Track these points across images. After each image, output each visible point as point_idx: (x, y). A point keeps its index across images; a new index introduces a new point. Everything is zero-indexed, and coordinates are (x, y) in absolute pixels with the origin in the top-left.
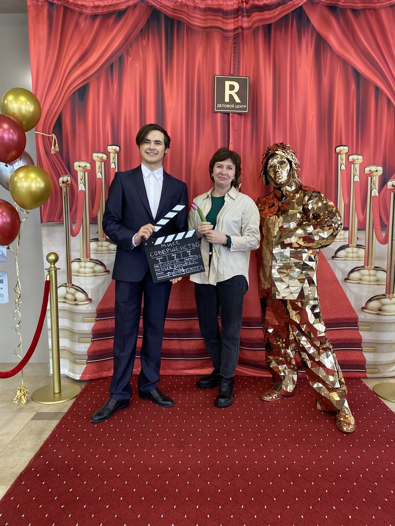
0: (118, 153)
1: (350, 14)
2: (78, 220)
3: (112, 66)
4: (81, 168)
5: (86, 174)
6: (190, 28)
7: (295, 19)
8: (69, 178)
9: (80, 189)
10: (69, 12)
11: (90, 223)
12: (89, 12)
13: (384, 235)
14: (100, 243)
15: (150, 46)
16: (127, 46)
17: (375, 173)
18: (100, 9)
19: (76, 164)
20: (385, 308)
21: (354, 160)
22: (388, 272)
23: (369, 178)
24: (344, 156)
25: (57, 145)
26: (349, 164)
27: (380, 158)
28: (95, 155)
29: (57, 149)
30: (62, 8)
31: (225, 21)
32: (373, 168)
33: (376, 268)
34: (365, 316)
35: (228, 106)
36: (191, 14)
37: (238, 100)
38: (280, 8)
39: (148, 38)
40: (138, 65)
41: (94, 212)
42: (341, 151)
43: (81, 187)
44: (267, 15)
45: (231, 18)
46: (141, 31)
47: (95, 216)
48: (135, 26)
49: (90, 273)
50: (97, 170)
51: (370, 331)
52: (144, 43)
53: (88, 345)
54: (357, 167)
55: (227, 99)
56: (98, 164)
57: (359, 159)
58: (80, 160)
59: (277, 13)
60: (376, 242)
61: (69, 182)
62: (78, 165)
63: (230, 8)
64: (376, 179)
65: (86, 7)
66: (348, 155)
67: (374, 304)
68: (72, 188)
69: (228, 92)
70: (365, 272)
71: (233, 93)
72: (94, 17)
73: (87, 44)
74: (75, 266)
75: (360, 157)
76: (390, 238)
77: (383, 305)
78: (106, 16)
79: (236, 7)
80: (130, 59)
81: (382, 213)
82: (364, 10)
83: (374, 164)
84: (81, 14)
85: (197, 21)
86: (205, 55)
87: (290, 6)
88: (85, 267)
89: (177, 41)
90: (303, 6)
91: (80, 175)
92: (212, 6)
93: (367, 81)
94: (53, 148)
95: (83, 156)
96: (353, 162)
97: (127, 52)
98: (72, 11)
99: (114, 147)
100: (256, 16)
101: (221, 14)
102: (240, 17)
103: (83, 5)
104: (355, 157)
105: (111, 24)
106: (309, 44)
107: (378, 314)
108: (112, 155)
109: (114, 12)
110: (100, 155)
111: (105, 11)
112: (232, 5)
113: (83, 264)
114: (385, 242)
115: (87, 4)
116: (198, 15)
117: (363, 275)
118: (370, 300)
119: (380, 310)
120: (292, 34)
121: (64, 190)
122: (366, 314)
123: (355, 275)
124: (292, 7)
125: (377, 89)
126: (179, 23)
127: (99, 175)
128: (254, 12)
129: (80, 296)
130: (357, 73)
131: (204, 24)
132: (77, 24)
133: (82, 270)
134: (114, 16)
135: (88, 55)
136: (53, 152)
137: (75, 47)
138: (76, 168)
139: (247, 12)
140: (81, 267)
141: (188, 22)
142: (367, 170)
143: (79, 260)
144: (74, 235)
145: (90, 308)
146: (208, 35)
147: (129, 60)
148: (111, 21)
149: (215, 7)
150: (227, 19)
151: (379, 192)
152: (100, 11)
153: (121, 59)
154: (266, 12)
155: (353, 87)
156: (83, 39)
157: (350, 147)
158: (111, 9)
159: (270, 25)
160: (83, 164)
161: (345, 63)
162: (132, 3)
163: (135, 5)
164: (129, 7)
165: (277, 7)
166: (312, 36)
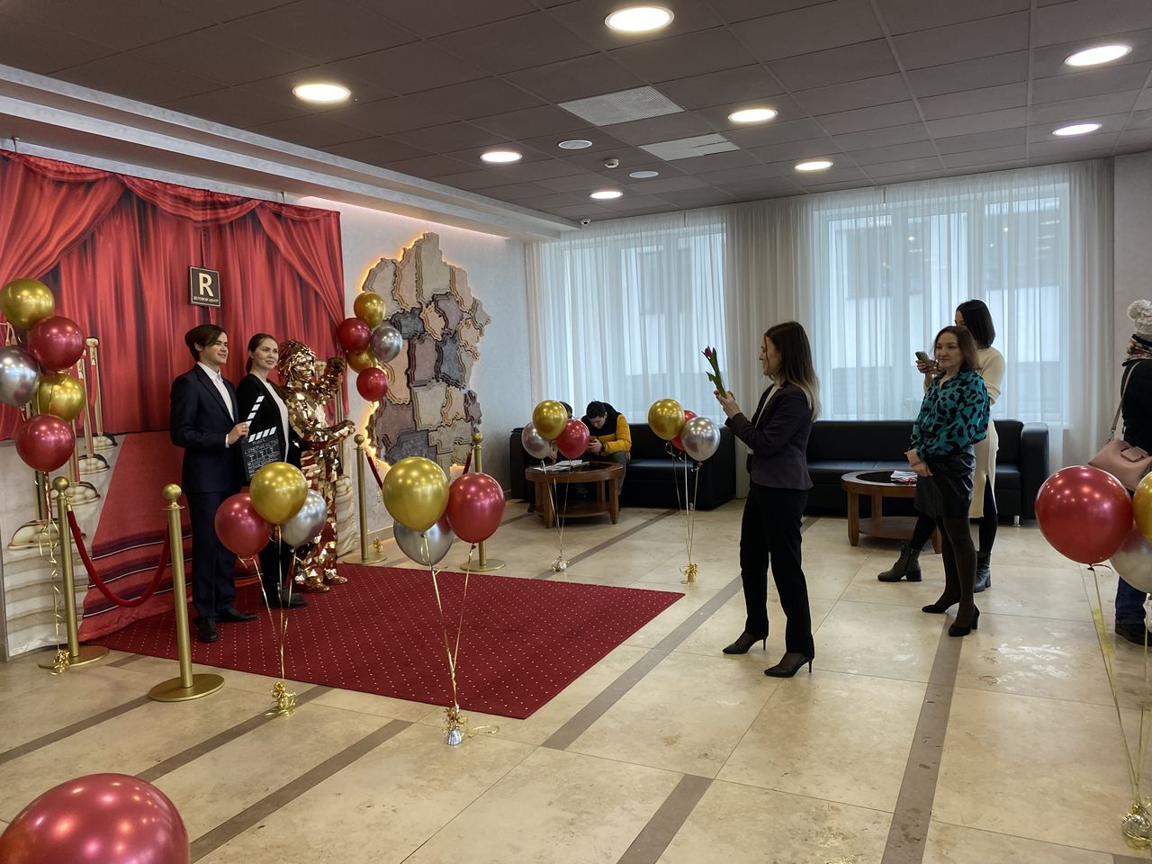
0: (97, 347)
1: (290, 222)
3: (84, 243)
6: (162, 215)
7: (250, 221)
10: (31, 174)
11: (77, 436)
12: (52, 176)
15: (125, 224)
16: (98, 223)
18: (65, 175)
25: (14, 337)
30: (21, 167)
31: (195, 212)
35: (203, 299)
36: (163, 199)
37: (211, 294)
38: (238, 207)
39: (121, 216)
40: (111, 247)
44: (229, 212)
45: (199, 210)
46: (113, 209)
47: (81, 427)
48: (106, 202)
49: (80, 500)
50: (79, 369)
52: (117, 223)
53: (85, 594)
55: (202, 293)
63: (198, 199)
65: (50, 170)
69: (202, 285)
71: (206, 285)
72: (59, 184)
78: (73, 185)
79: (202, 199)
80: (102, 238)
82: (300, 222)
84: (44, 177)
85: (166, 205)
87: (246, 207)
88: (74, 493)
89: (153, 225)
90: (256, 210)
92: (182, 195)
93: (307, 285)
94: (7, 340)
97: (99, 229)
98: (35, 172)
99: (93, 340)
100: (220, 212)
101: (190, 205)
102: (208, 212)
103: (46, 168)
105: (81, 195)
106: (262, 245)
108: (92, 350)
109: (82, 183)
111: (72, 178)
112: (199, 197)
113: (72, 489)
115: (50, 167)
116: (168, 201)
120: (249, 233)
124: (248, 208)
125: (316, 293)
126: (153, 206)
127: (80, 375)
128: (219, 208)
130: (300, 278)
131: (176, 212)
132: (41, 189)
134: (83, 188)
139: (211, 205)
141: (160, 206)
146: (179, 223)
148: (81, 191)
150: (196, 209)
152: (65, 178)
153: (92, 235)
154: (229, 210)
155: (298, 289)
158: (79, 178)
159: (233, 223)
161: (291, 267)
162: (101, 176)
163: (106, 179)
164: (98, 180)
165: (235, 206)
166: (263, 237)
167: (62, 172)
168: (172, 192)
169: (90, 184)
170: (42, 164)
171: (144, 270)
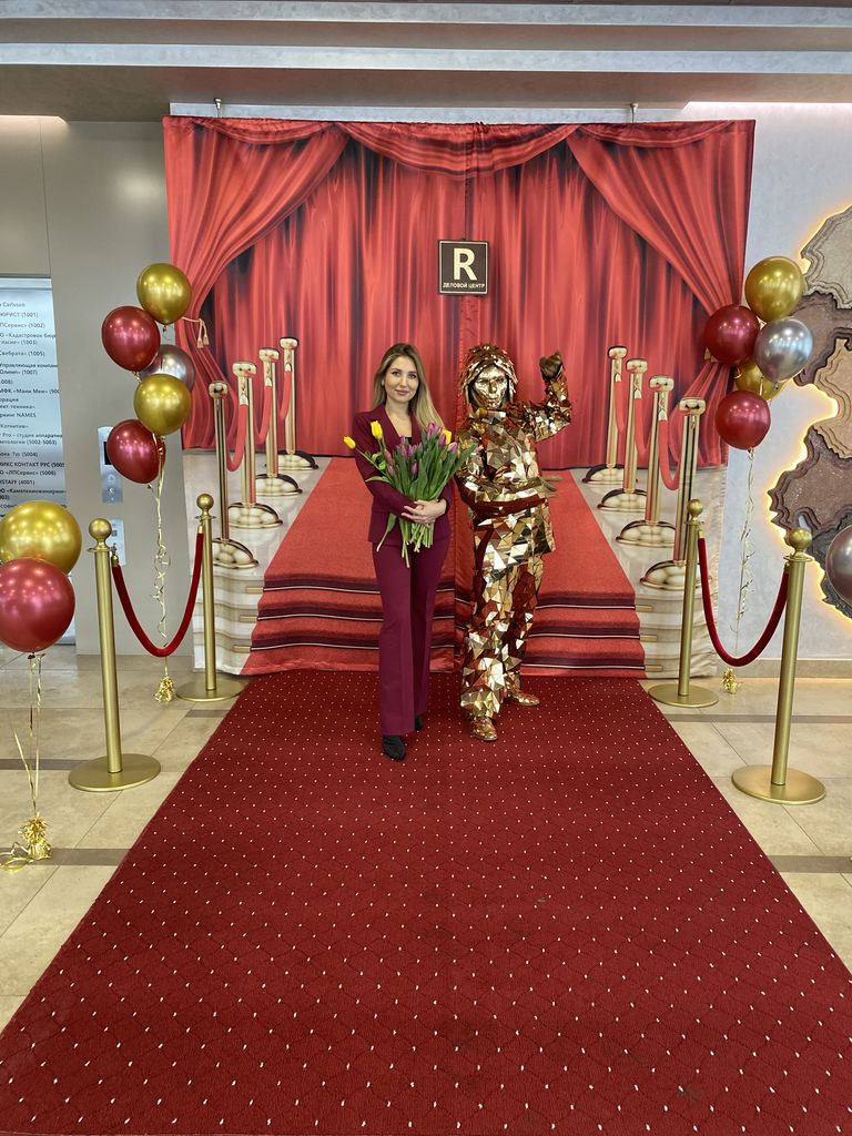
0: (296, 349)
1: (633, 153)
2: (238, 449)
3: (287, 221)
4: (243, 372)
5: (250, 380)
6: (403, 169)
7: (555, 160)
8: (225, 386)
9: (241, 403)
10: (226, 141)
11: (256, 452)
12: (254, 139)
13: (673, 476)
14: (269, 481)
15: (344, 191)
16: (309, 193)
17: (664, 387)
18: (270, 136)
19: (236, 366)
20: (672, 580)
21: (635, 367)
22: (678, 529)
23: (656, 394)
24: (619, 362)
25: (206, 336)
26: (627, 373)
27: (671, 367)
28: (262, 352)
29: (206, 342)
30: (215, 135)
31: (454, 158)
32: (662, 380)
33: (662, 524)
34: (645, 591)
36: (404, 147)
39: (341, 182)
40: (326, 220)
41: (261, 436)
42: (616, 354)
43: (243, 400)
44: (515, 151)
45: (462, 155)
46: (331, 171)
47: (262, 442)
48: (322, 163)
49: (255, 523)
50: (266, 375)
51: (652, 612)
52: (335, 188)
53: (253, 626)
54: (639, 377)
56: (266, 365)
57: (642, 365)
58: (241, 360)
59: (529, 149)
60: (662, 486)
61: (225, 392)
62: (240, 369)
63: (461, 140)
64: (665, 397)
65: (251, 133)
66: (626, 360)
67: (658, 575)
68: (230, 401)
70: (646, 529)
73: (251, 188)
74: (234, 513)
75: (644, 364)
76: (681, 481)
77: (670, 575)
78: (279, 148)
79: (469, 138)
80: (314, 211)
81: (672, 445)
83: (663, 375)
84: (242, 143)
85: (413, 156)
86: (423, 207)
87: (549, 139)
88: (248, 515)
89: (384, 185)
90: (568, 141)
91: (241, 381)
92: (434, 137)
93: (655, 253)
94: (200, 339)
95: (246, 354)
96: (633, 371)
97: (311, 200)
98: (230, 138)
99: (290, 340)
100: (498, 154)
101: (448, 150)
102: (475, 155)
103: (245, 131)
104: (637, 363)
105: (286, 158)
106: (576, 196)
107: (662, 589)
108: (286, 353)
109: (291, 142)
110: (270, 352)
111: (278, 139)
112: (463, 136)
113: (245, 511)
114: (674, 486)
115: (252, 128)
116: (414, 148)
117: (642, 534)
118: (652, 569)
119: (665, 583)
120: (550, 180)
121: (217, 402)
122: (646, 589)
123: (632, 533)
124: (552, 140)
125: (669, 266)
126: (387, 160)
127: (268, 382)
128: (495, 147)
129: (241, 556)
130: (642, 242)
131: (425, 161)
132: (237, 159)
133: (244, 519)
134: (290, 149)
135: (253, 204)
136: (200, 346)
137: (235, 194)
138: (236, 372)
139: (486, 146)
140: (242, 515)
141: (401, 160)
142: (653, 381)
143: (239, 505)
144: (232, 468)
145: (255, 574)
146: (428, 178)
147: (312, 214)
148: (287, 155)
149: (439, 138)
150: (457, 155)
151: (669, 415)
152: (270, 139)
153: (300, 211)
154: (514, 148)
155: (636, 260)
156: (245, 182)
157: (629, 347)
158: (287, 137)
159: (518, 167)
160: (245, 366)
161: (626, 227)
162: (317, 129)
163: (323, 132)
164: (313, 134)
166: (580, 184)
167: (267, 134)
168: (420, 136)
169: (301, 144)
170: (241, 126)
171: (367, 249)
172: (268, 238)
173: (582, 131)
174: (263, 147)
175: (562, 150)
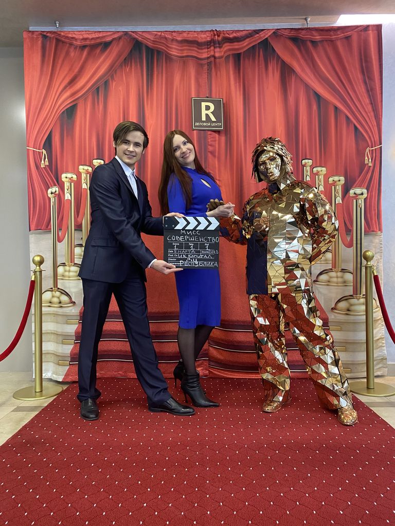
1: (309, 44)
2: (64, 227)
3: (98, 89)
4: (68, 179)
5: (72, 184)
6: (169, 58)
7: (261, 50)
8: (57, 189)
9: (66, 198)
10: (61, 43)
11: (75, 230)
12: (79, 43)
13: (349, 239)
15: (133, 72)
16: (112, 71)
17: (338, 182)
18: (88, 41)
19: (64, 176)
20: (353, 308)
21: (318, 172)
22: (355, 273)
23: (333, 187)
24: (308, 168)
25: (46, 159)
26: (314, 175)
27: (342, 170)
28: (81, 167)
29: (47, 163)
30: (54, 40)
31: (200, 51)
32: (336, 178)
33: (343, 271)
34: (335, 316)
35: (205, 124)
36: (171, 46)
37: (213, 119)
38: (248, 40)
39: (131, 66)
40: (122, 89)
41: (79, 219)
42: (306, 163)
43: (67, 196)
45: (205, 48)
46: (125, 59)
47: (80, 223)
48: (119, 55)
49: (73, 277)
50: (83, 181)
51: (341, 330)
52: (127, 70)
53: (71, 347)
54: (322, 177)
55: (204, 118)
56: (83, 176)
58: (67, 172)
59: (245, 44)
60: (341, 245)
61: (57, 192)
63: (204, 40)
64: (339, 188)
65: (76, 40)
66: (312, 167)
67: (343, 305)
68: (60, 197)
69: (204, 112)
70: (333, 274)
71: (209, 112)
72: (83, 47)
73: (76, 70)
74: (60, 270)
75: (324, 169)
76: (355, 242)
77: (351, 305)
78: (93, 47)
79: (209, 39)
81: (346, 219)
82: (322, 41)
83: (337, 175)
84: (71, 44)
85: (175, 51)
86: (182, 78)
87: (257, 38)
88: (69, 271)
89: (157, 69)
90: (269, 39)
91: (67, 185)
92: (187, 39)
93: (327, 102)
94: (43, 162)
95: (70, 168)
96: (317, 174)
97: (112, 77)
99: (99, 161)
100: (227, 46)
101: (196, 45)
102: (212, 48)
104: (319, 169)
105: (98, 53)
106: (275, 71)
107: (347, 314)
109: (100, 44)
110: (86, 168)
111: (93, 42)
112: (206, 38)
113: (67, 268)
114: (350, 245)
115: (76, 37)
116: (174, 46)
117: (331, 277)
118: (339, 301)
119: (348, 310)
120: (259, 62)
121: (52, 200)
123: (324, 277)
124: (259, 39)
125: (336, 108)
126: (159, 52)
127: (84, 186)
128: (224, 43)
129: (64, 298)
130: (318, 96)
131: (181, 54)
132: (68, 53)
133: (67, 274)
134: (100, 47)
135: (76, 80)
136: (42, 166)
137: (66, 72)
138: (64, 179)
139: (219, 44)
140: (65, 271)
141: (167, 52)
142: (331, 180)
143: (64, 264)
144: (60, 241)
145: (73, 311)
146: (184, 62)
147: (113, 85)
148: (98, 51)
149: (190, 39)
150: (202, 49)
151: (343, 199)
152: (88, 43)
153: (106, 84)
154: (236, 44)
155: (315, 107)
156: (72, 66)
157: (314, 160)
158: (98, 41)
159: (239, 54)
160: (69, 175)
161: (307, 87)
162: (116, 36)
163: (120, 38)
164: (114, 39)
165: (245, 39)
166: (277, 64)
167: (85, 39)
168: (179, 39)
169: (106, 45)
171: (147, 104)
172: (85, 100)
173: (277, 33)
174: (84, 47)
175: (265, 44)
